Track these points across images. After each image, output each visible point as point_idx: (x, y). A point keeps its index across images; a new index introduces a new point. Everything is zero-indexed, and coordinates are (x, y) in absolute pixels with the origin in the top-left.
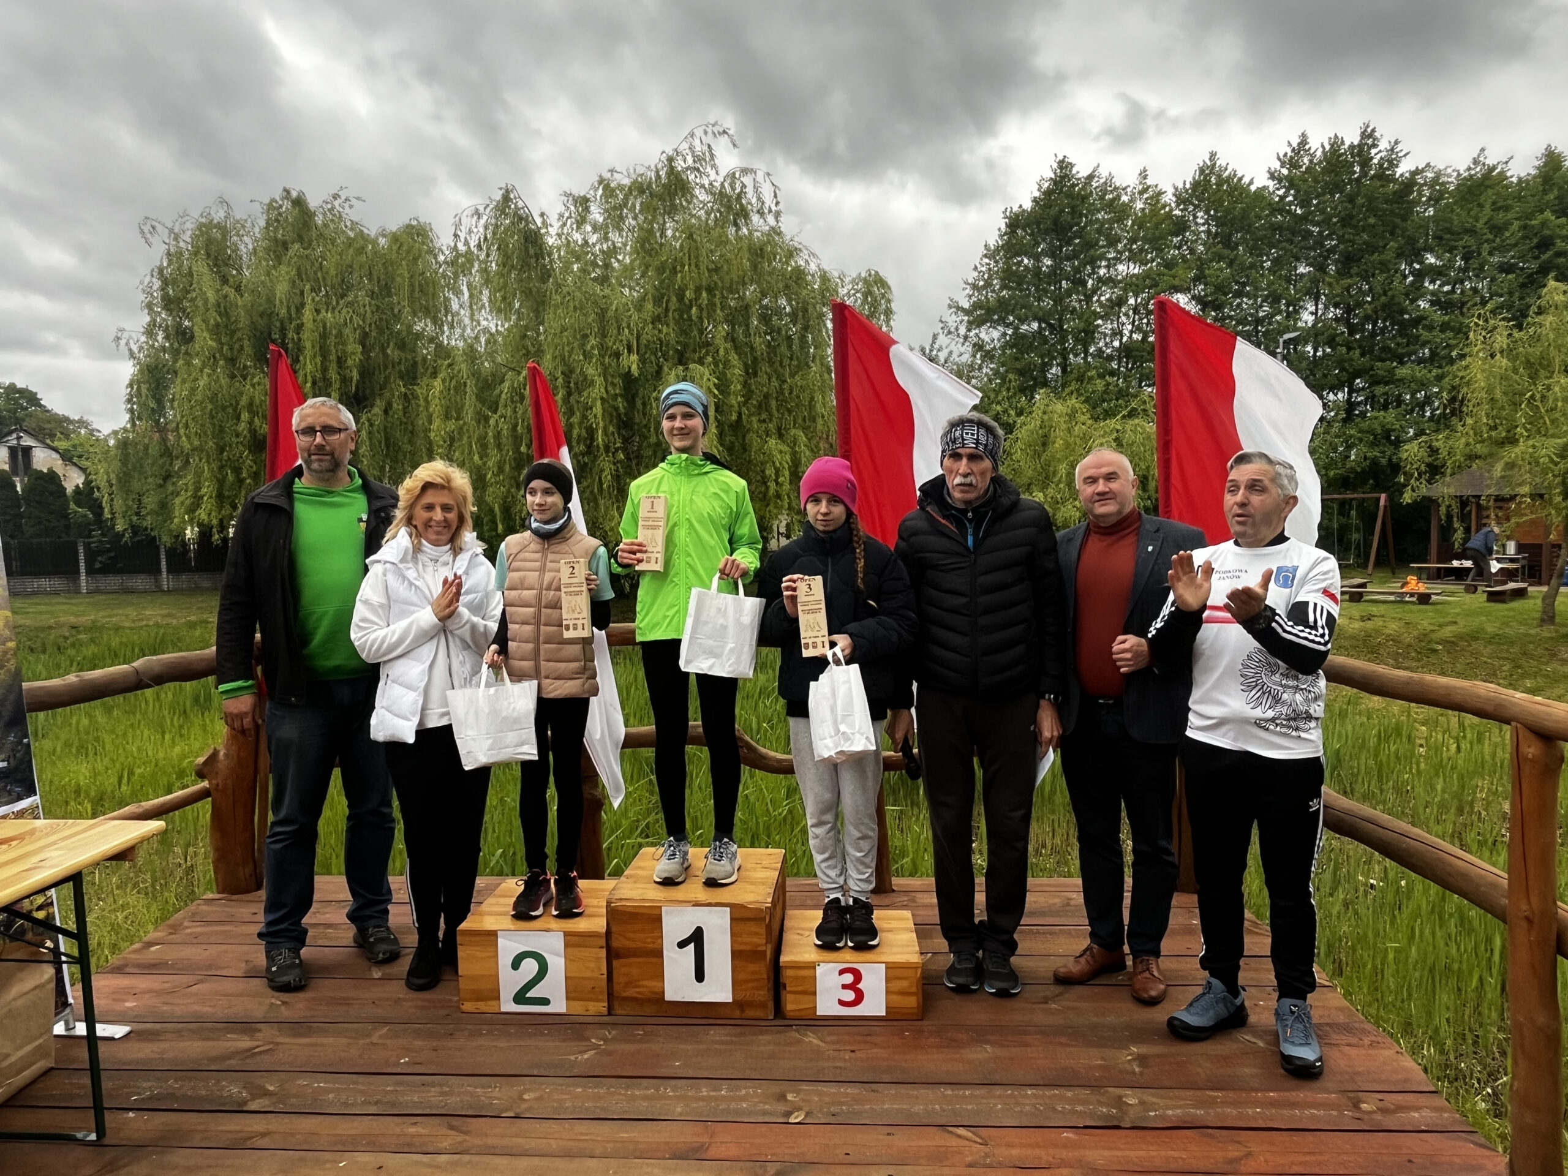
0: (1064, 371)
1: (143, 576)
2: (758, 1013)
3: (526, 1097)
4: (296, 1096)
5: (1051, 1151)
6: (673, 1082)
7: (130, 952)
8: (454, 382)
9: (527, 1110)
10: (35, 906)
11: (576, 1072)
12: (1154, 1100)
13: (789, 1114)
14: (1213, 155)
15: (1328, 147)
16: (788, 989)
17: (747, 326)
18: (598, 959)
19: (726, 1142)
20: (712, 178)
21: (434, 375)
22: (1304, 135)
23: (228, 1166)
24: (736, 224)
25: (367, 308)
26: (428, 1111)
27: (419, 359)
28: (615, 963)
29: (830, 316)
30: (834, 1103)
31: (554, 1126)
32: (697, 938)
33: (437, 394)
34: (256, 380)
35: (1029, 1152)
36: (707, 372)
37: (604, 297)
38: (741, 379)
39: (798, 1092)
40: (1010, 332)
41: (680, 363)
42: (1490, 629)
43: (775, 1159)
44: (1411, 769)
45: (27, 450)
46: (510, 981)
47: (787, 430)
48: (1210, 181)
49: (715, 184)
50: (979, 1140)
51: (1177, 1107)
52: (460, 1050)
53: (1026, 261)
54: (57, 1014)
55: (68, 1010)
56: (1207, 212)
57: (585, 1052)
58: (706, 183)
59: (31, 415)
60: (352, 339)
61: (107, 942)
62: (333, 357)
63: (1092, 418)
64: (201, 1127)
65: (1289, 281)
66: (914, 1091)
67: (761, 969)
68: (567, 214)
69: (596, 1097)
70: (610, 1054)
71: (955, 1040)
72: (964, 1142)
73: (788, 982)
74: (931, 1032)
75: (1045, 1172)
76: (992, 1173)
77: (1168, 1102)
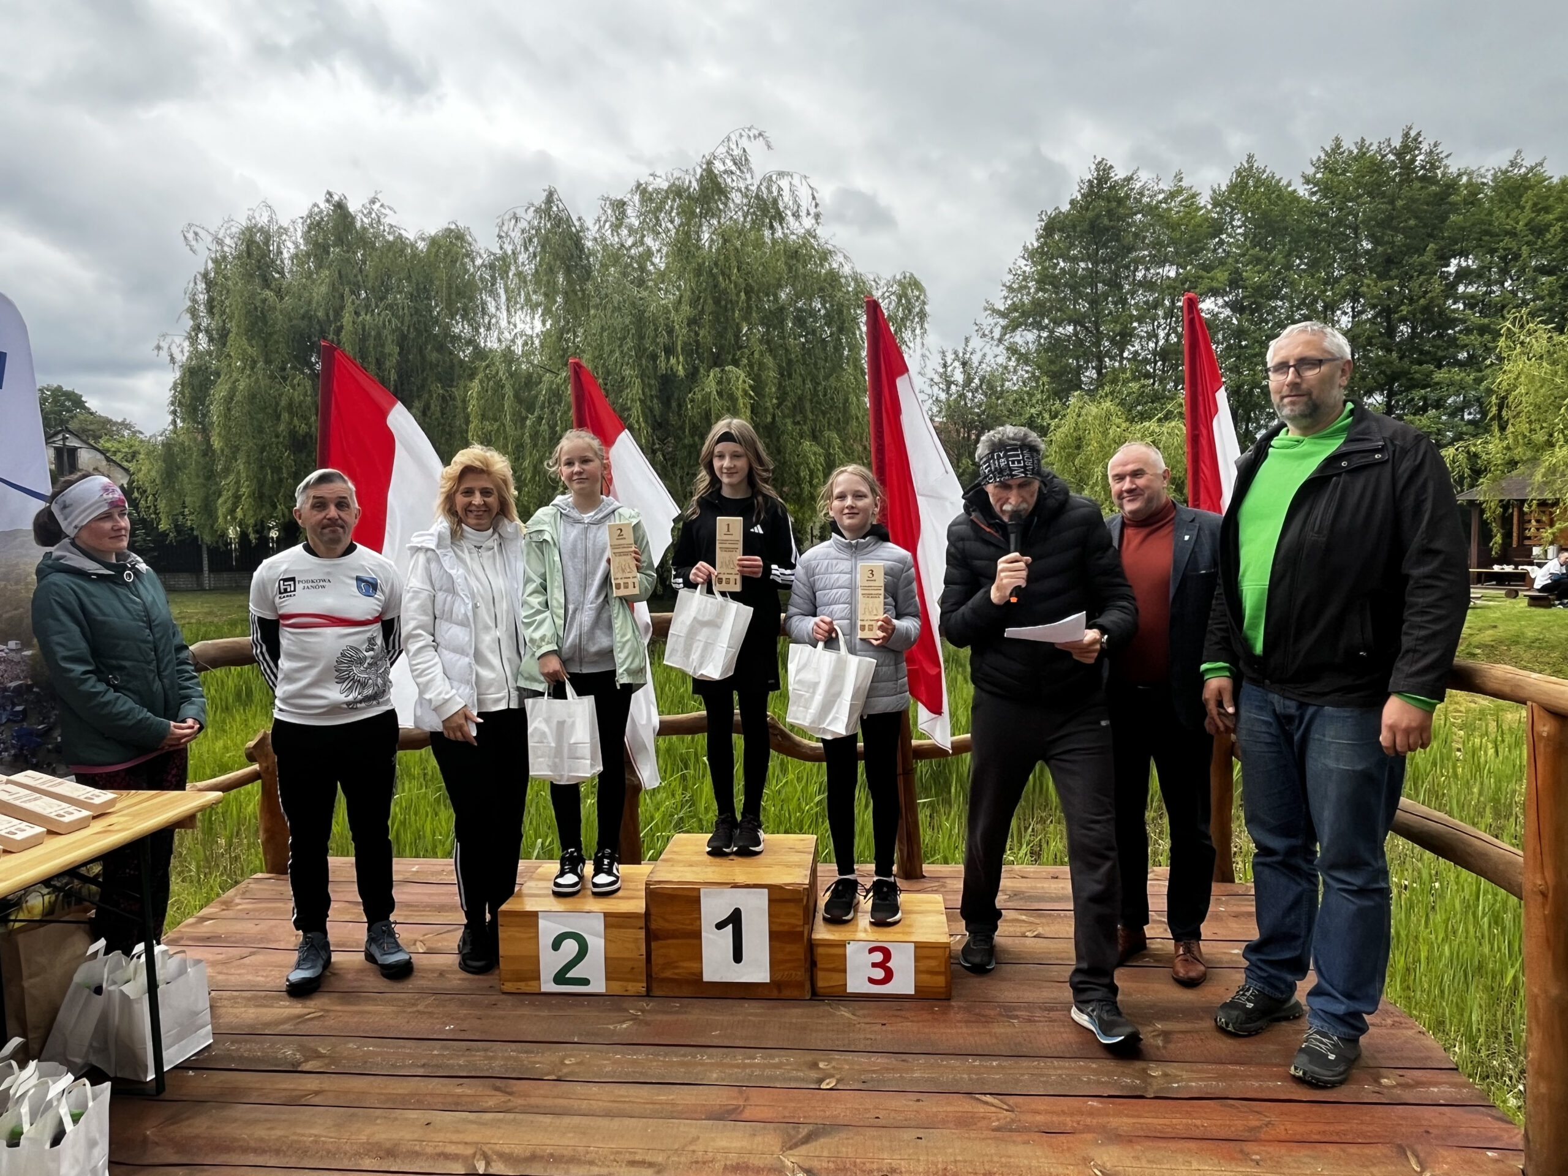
0: (1099, 373)
1: (185, 575)
2: (796, 993)
3: (567, 1062)
4: (346, 1058)
5: (1076, 1118)
6: (710, 1050)
7: (185, 926)
8: (491, 383)
9: (571, 1073)
11: (616, 1039)
12: (1178, 1073)
13: (821, 1081)
14: (1250, 157)
16: (821, 967)
17: (783, 329)
18: (637, 940)
19: (760, 1105)
20: (749, 181)
21: (472, 377)
22: (1337, 139)
23: (284, 1121)
24: (772, 227)
25: (406, 311)
26: (473, 1074)
27: (456, 362)
28: (653, 944)
29: (864, 319)
30: (864, 1072)
31: (595, 1088)
32: (735, 919)
33: (475, 394)
34: (295, 382)
35: (1055, 1118)
36: (743, 375)
37: (641, 299)
38: (776, 381)
39: (829, 1061)
40: (1045, 334)
41: (716, 365)
42: (1530, 633)
43: (807, 1121)
45: (73, 452)
46: (550, 962)
47: (821, 431)
48: (1247, 183)
49: (751, 188)
50: (1005, 1107)
51: (1201, 1079)
52: (503, 1018)
53: (1062, 264)
56: (1245, 214)
57: (624, 1022)
58: (742, 186)
59: (76, 417)
60: (390, 341)
62: (372, 359)
63: (1127, 420)
64: (258, 1085)
66: (942, 1061)
67: (798, 950)
68: (603, 219)
69: (634, 1063)
70: (647, 1024)
71: (983, 1016)
72: (991, 1110)
73: (819, 959)
74: (960, 1008)
75: (1071, 1137)
76: (1018, 1137)
77: (1191, 1074)
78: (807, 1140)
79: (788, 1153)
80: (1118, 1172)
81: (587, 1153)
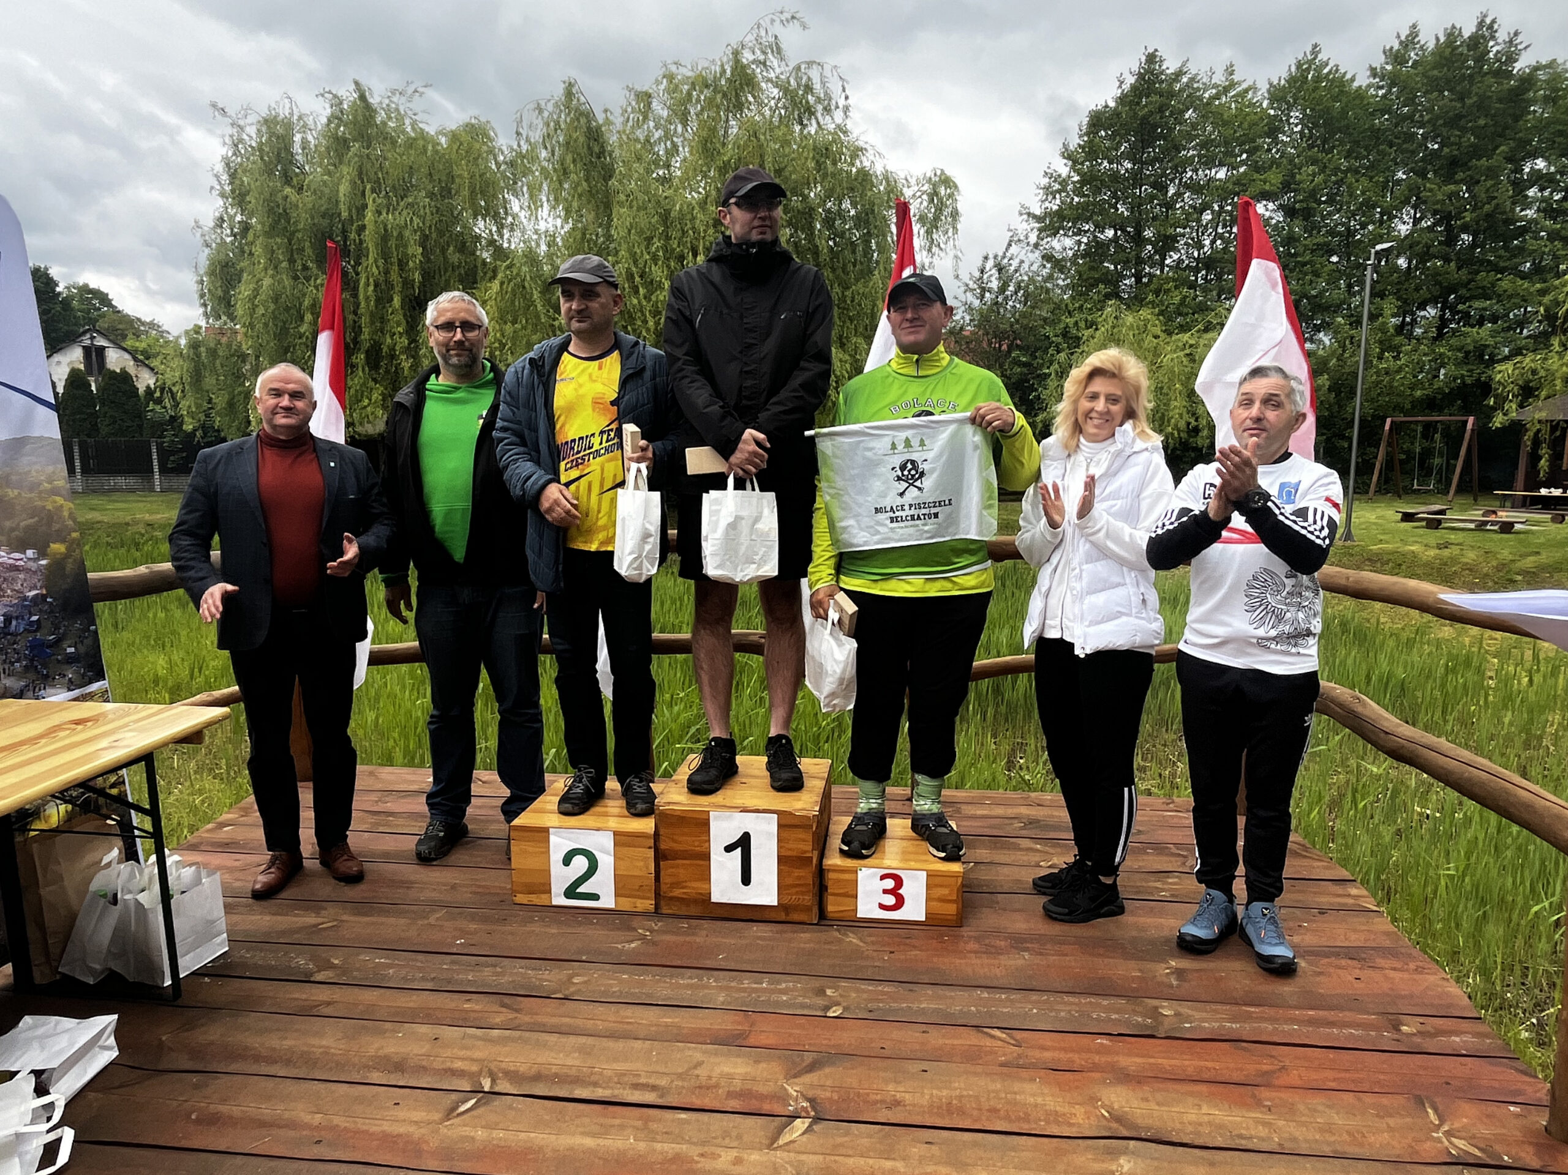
0: (1138, 280)
2: (803, 917)
3: (575, 980)
4: (358, 970)
5: (1084, 1055)
6: (716, 973)
7: (205, 832)
8: (512, 284)
9: (578, 991)
10: (108, 784)
11: (623, 959)
12: (1190, 1012)
13: (827, 1008)
14: (1314, 48)
15: (1442, 39)
16: (831, 890)
17: (811, 231)
18: (646, 859)
19: (766, 1032)
20: (779, 71)
21: (494, 277)
22: (1414, 26)
23: (295, 1031)
24: (801, 122)
25: (427, 211)
26: (481, 990)
27: (478, 263)
28: (662, 864)
29: (894, 220)
30: (871, 1000)
31: (600, 1009)
32: (744, 843)
34: (318, 282)
35: (1062, 1055)
37: (666, 198)
39: (836, 988)
40: (1085, 240)
43: (812, 1049)
44: (1478, 701)
45: (101, 350)
46: (561, 877)
48: (1307, 77)
49: (781, 77)
50: (1013, 1042)
51: (1213, 1020)
52: (512, 934)
53: (1105, 164)
56: (1303, 111)
57: (632, 941)
58: (772, 75)
59: (103, 316)
60: (412, 242)
61: (186, 824)
62: (395, 260)
63: (1165, 331)
64: (271, 994)
65: (1385, 186)
66: (949, 992)
67: (806, 875)
68: (629, 111)
69: (642, 984)
70: (656, 944)
71: (993, 946)
72: (998, 1043)
73: (830, 884)
74: (970, 937)
75: (1077, 1076)
76: (1024, 1073)
77: (1204, 1015)
78: (812, 1068)
79: (792, 1081)
80: (1126, 1112)
81: (592, 1074)
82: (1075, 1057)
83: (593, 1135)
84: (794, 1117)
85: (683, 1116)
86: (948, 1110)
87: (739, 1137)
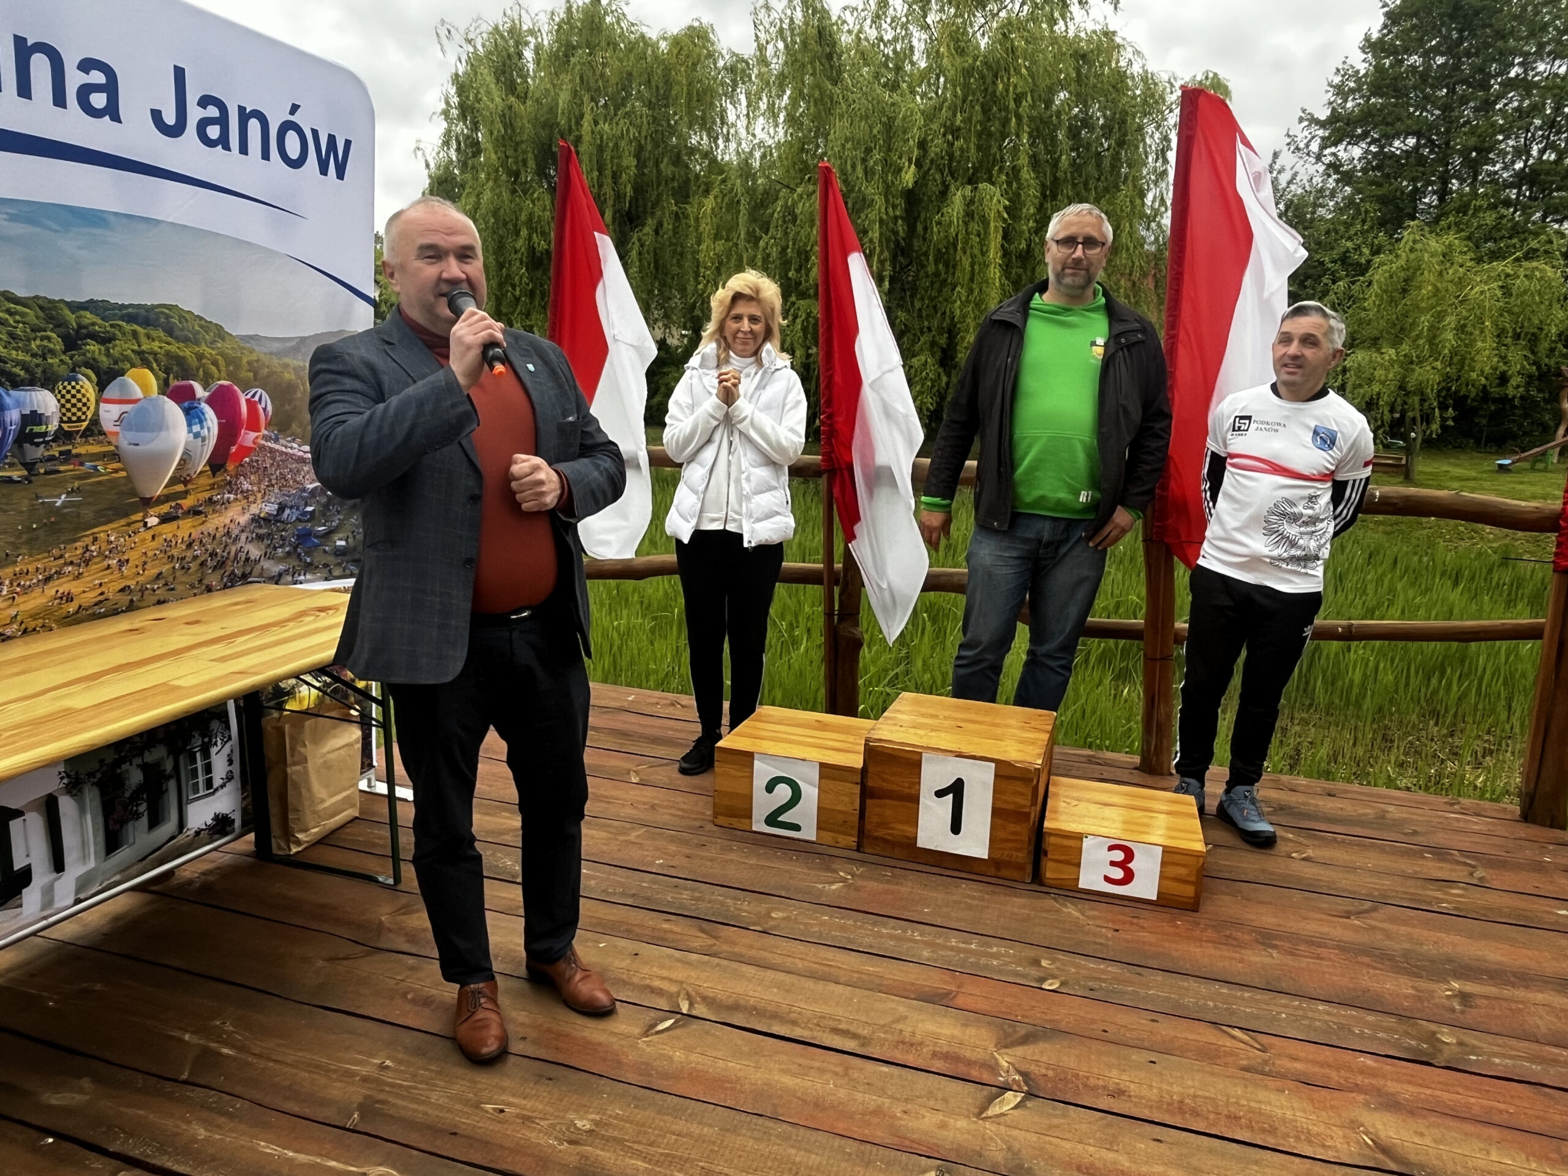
2: (1015, 874)
3: (773, 915)
5: (1343, 1073)
6: (921, 927)
8: (726, 199)
9: (775, 927)
11: (823, 900)
12: (1477, 1043)
13: (1043, 980)
16: (1050, 856)
18: (851, 794)
19: (974, 994)
21: (707, 192)
25: (644, 120)
26: (680, 912)
27: (692, 176)
28: (868, 801)
30: (1092, 978)
31: (801, 947)
32: (957, 789)
33: (709, 211)
35: (1317, 1070)
36: (999, 194)
37: (893, 104)
39: (1054, 960)
40: (1375, 149)
41: (970, 182)
43: (1026, 1020)
46: (763, 804)
50: (1257, 1046)
51: (1507, 1056)
52: (712, 860)
54: (362, 773)
55: (373, 770)
57: (832, 883)
60: (627, 153)
62: (609, 172)
63: (1473, 258)
67: (1023, 831)
69: (843, 927)
70: (857, 889)
71: (1235, 939)
72: (1236, 1042)
73: (1049, 849)
74: (1206, 925)
75: (1336, 1094)
76: (1271, 1083)
77: (1496, 1049)
78: (1025, 1040)
79: (1003, 1051)
80: (1394, 1144)
81: (790, 1012)
82: (1334, 1075)
83: (794, 1075)
84: (1005, 1088)
85: (885, 1069)
86: (1180, 1108)
87: (945, 1100)
